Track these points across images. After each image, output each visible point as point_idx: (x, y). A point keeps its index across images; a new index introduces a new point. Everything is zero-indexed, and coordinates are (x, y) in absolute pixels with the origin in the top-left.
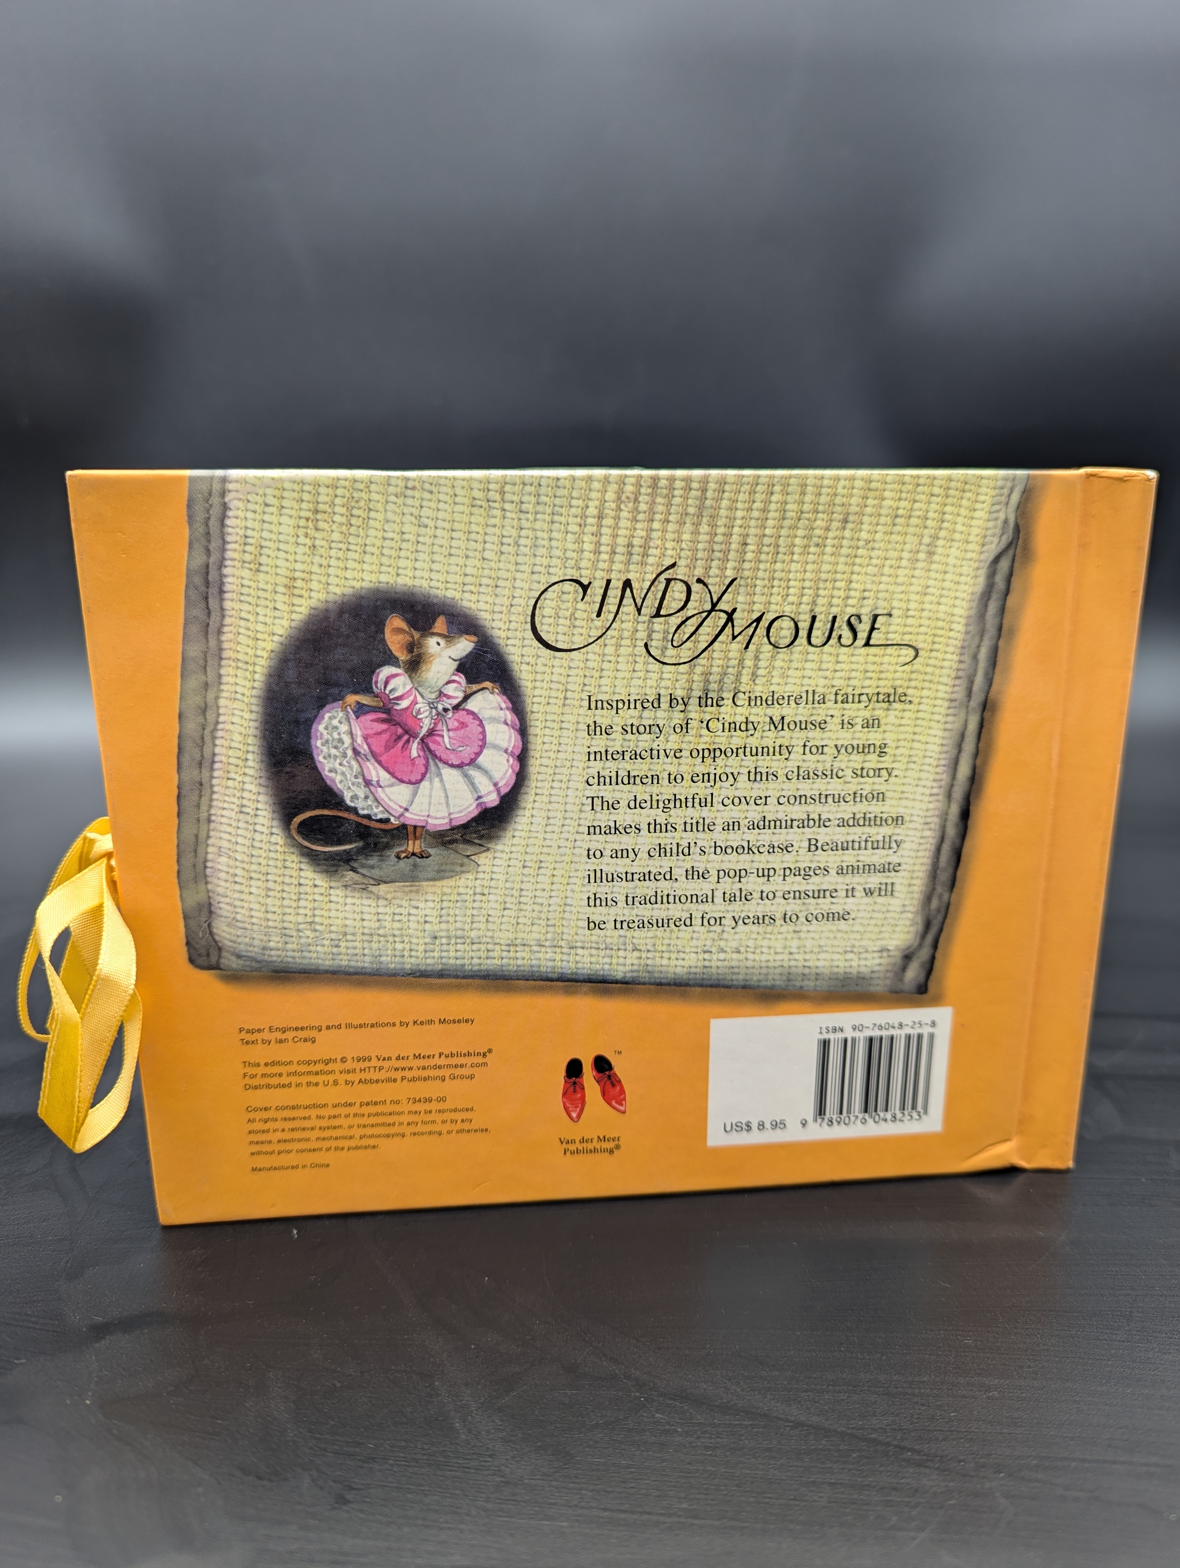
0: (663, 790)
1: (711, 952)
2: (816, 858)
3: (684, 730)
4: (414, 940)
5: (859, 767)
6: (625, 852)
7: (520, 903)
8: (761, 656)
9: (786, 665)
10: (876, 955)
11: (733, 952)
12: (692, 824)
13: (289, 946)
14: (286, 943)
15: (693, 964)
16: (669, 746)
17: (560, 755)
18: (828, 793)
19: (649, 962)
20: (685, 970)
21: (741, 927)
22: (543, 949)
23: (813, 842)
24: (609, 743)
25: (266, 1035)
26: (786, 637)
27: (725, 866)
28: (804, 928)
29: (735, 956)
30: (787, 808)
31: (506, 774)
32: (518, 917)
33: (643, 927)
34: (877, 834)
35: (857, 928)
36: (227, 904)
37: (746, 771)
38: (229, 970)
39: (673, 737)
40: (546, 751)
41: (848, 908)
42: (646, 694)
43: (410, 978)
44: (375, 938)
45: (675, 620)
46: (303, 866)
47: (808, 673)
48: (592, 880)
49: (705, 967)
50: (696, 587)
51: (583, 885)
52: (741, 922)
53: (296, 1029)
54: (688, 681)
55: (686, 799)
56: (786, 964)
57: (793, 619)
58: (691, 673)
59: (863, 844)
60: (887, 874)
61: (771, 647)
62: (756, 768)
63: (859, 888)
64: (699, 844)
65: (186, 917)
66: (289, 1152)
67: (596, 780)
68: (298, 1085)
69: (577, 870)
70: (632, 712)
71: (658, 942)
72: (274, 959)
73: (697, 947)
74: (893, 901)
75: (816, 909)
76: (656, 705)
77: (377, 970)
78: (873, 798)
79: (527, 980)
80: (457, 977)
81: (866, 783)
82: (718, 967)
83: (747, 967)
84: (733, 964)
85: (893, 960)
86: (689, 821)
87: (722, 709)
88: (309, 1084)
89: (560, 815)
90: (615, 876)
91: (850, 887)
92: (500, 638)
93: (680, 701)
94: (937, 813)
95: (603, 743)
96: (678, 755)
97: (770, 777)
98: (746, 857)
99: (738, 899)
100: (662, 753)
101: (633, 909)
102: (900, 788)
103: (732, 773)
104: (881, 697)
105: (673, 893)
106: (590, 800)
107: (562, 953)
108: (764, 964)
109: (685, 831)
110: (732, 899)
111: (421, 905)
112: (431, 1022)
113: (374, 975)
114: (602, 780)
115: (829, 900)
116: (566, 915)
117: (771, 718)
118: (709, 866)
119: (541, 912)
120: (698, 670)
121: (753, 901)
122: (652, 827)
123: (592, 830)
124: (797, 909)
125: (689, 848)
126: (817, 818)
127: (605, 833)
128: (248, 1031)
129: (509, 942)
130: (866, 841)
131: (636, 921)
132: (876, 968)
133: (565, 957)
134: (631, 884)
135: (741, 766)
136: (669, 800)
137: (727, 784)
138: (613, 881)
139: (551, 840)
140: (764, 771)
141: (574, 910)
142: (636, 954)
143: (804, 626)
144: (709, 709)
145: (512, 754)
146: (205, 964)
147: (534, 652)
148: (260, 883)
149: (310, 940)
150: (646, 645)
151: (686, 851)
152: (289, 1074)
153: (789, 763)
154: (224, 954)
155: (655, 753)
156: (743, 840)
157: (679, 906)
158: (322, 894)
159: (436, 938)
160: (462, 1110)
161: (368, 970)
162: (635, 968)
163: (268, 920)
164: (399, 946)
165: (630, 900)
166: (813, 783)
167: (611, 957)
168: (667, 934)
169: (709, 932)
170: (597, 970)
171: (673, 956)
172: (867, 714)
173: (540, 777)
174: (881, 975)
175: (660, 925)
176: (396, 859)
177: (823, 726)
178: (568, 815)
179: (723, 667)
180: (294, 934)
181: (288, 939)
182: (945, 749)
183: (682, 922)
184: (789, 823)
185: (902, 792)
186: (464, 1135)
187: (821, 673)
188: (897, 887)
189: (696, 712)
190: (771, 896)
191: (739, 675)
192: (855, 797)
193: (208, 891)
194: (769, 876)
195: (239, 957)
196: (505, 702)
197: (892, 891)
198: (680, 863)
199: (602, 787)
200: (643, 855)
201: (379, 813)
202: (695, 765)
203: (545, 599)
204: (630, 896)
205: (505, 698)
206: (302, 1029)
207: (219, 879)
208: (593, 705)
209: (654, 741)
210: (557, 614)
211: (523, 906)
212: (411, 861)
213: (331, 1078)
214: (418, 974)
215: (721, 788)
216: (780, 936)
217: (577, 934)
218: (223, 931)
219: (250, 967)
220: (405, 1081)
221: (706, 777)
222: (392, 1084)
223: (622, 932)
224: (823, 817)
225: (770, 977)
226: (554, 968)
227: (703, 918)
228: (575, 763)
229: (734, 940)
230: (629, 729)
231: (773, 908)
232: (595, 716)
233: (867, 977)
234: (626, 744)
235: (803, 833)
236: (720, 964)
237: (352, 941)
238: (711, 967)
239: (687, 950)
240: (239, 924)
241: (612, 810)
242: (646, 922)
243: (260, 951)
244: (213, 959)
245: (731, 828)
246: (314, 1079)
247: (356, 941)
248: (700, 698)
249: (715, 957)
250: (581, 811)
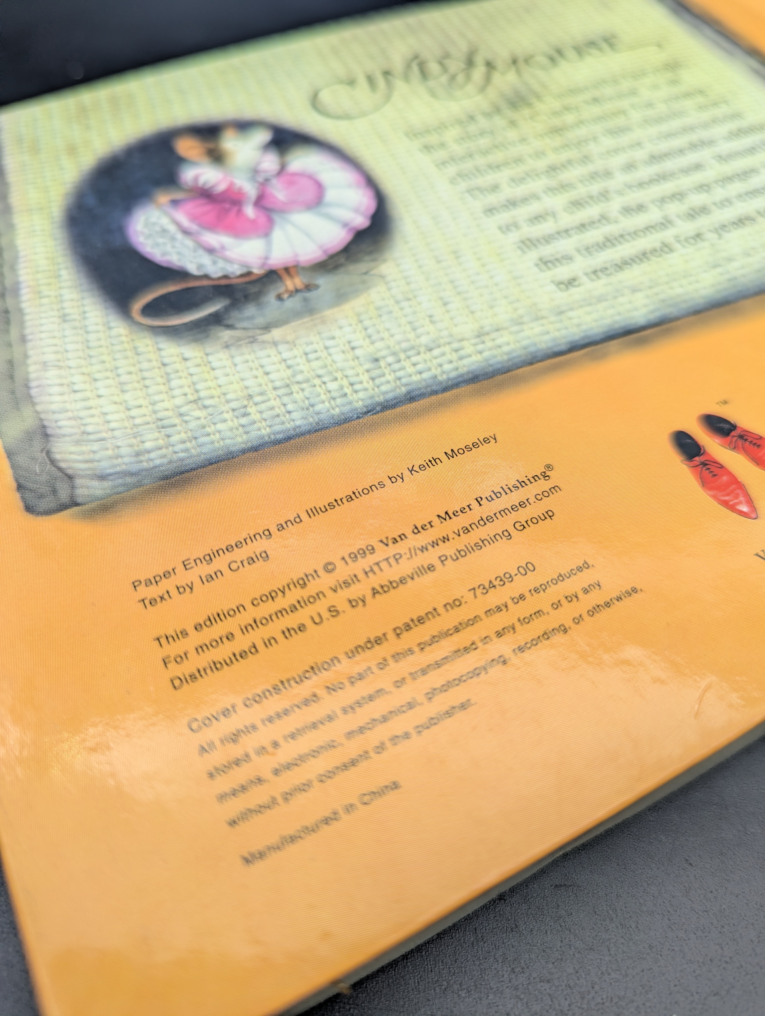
0: (533, 167)
1: (720, 265)
4: (350, 372)
6: (540, 219)
12: (587, 180)
13: (175, 439)
14: (168, 436)
22: (525, 326)
25: (183, 577)
33: (622, 269)
36: (70, 419)
38: (91, 501)
40: (392, 176)
43: (369, 418)
44: (295, 388)
46: (161, 346)
48: (526, 249)
49: (729, 280)
52: (721, 232)
53: (229, 549)
57: (543, 56)
65: (10, 454)
66: (305, 787)
68: (269, 642)
69: (501, 247)
72: (158, 462)
73: (700, 266)
77: (317, 424)
80: (435, 393)
82: (743, 276)
88: (287, 633)
90: (548, 239)
95: (444, 156)
101: (594, 258)
105: (624, 233)
107: (552, 323)
111: (337, 333)
112: (434, 461)
113: (316, 431)
119: (491, 293)
120: (492, 96)
121: (713, 213)
122: (549, 193)
123: (488, 213)
125: (603, 196)
128: (148, 583)
129: (476, 333)
131: (609, 267)
133: (559, 325)
134: (572, 240)
141: (529, 280)
142: (639, 295)
143: (555, 56)
146: (53, 505)
148: (110, 382)
149: (203, 421)
152: (245, 630)
154: (78, 482)
158: (199, 365)
159: (377, 360)
160: (571, 573)
161: (303, 429)
163: (133, 418)
164: (332, 386)
165: (584, 251)
167: (613, 307)
169: (698, 250)
175: (638, 261)
176: (279, 303)
179: (511, 89)
180: (176, 421)
181: (169, 431)
183: (660, 252)
186: (605, 614)
193: (37, 412)
195: (102, 477)
200: (561, 215)
201: (235, 270)
206: (238, 545)
207: (50, 395)
212: (298, 297)
213: (321, 606)
214: (378, 408)
217: (553, 300)
218: (71, 453)
219: (124, 485)
220: (449, 562)
222: (431, 576)
226: (554, 340)
227: (678, 241)
231: (741, 211)
236: (741, 272)
237: (263, 402)
239: (693, 272)
240: (92, 437)
242: (620, 264)
243: (133, 459)
244: (64, 495)
246: (291, 621)
247: (269, 400)
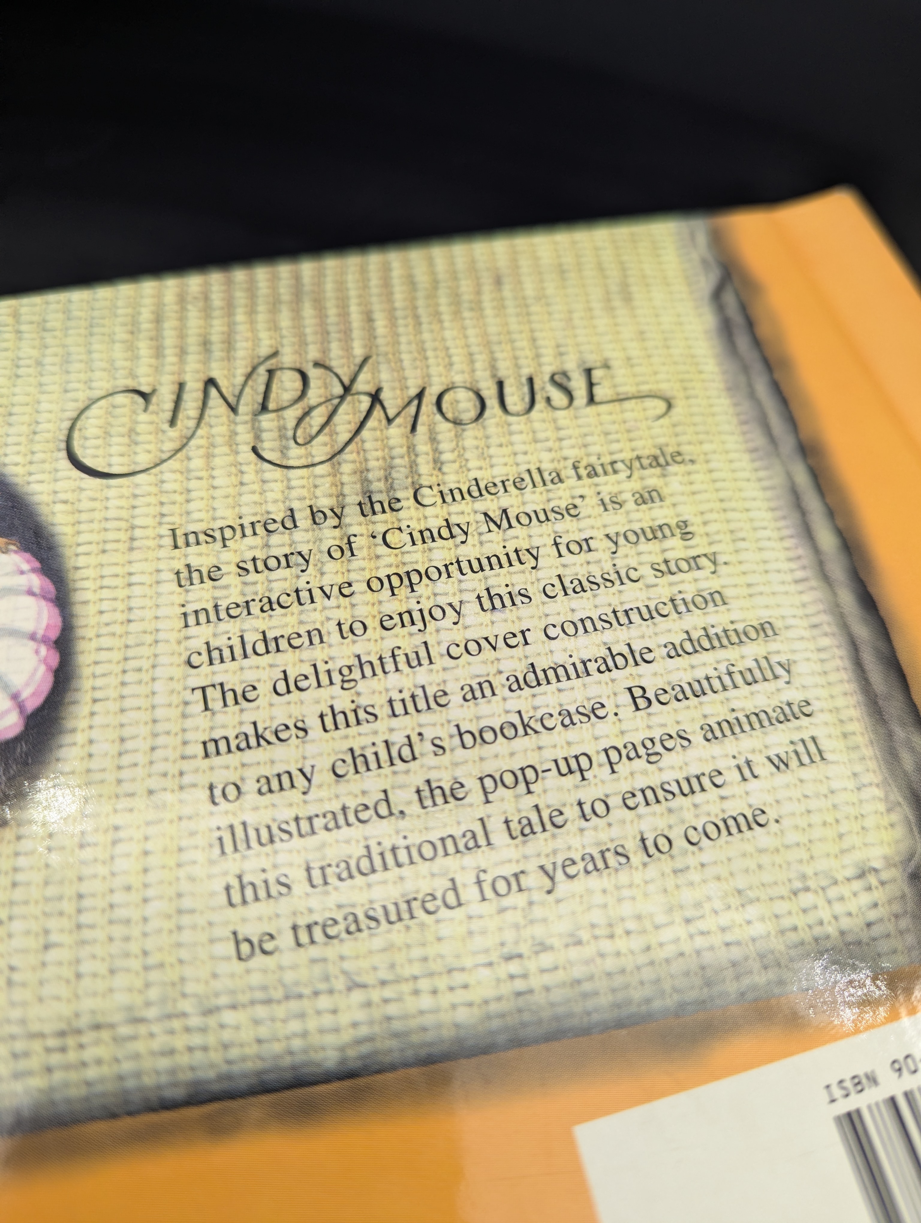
0: (334, 652)
1: (520, 956)
2: (655, 720)
3: (348, 553)
5: (660, 559)
6: (285, 779)
7: (79, 927)
8: (440, 437)
9: (482, 443)
10: (857, 885)
11: (567, 946)
12: (403, 701)
15: (490, 992)
16: (326, 581)
17: (133, 627)
18: (627, 607)
19: (392, 1009)
20: (475, 1010)
21: (563, 886)
22: (142, 1029)
23: (638, 692)
24: (218, 593)
26: (468, 411)
27: (490, 767)
28: (692, 861)
29: (574, 953)
30: (563, 642)
31: (33, 674)
32: (78, 961)
33: (359, 930)
34: (743, 657)
35: (792, 837)
37: (473, 597)
39: (331, 566)
40: (107, 624)
41: (756, 801)
42: (268, 513)
45: (292, 415)
47: (519, 448)
48: (229, 847)
49: (519, 994)
50: (313, 373)
51: (212, 862)
52: (559, 875)
54: (334, 484)
55: (381, 658)
56: (687, 947)
57: (470, 389)
58: (335, 473)
59: (727, 680)
60: (795, 723)
61: (450, 425)
62: (488, 590)
63: (759, 760)
64: (429, 734)
67: (205, 657)
69: (192, 834)
70: (250, 541)
71: (400, 958)
73: (487, 951)
74: (831, 770)
75: (697, 816)
76: (289, 524)
78: (706, 602)
79: (114, 1116)
81: (682, 582)
82: (547, 989)
83: (609, 975)
84: (578, 972)
85: (893, 890)
86: (396, 696)
87: (402, 514)
89: (144, 730)
90: (275, 830)
91: (741, 761)
92: (16, 475)
93: (329, 513)
94: (821, 607)
95: (207, 595)
96: (346, 591)
97: (518, 599)
98: (522, 743)
99: (538, 828)
100: (317, 593)
101: (327, 893)
102: (742, 580)
103: (450, 605)
104: (645, 462)
105: (402, 843)
106: (199, 694)
107: (188, 1030)
108: (642, 959)
109: (395, 715)
110: (527, 830)
114: (215, 654)
115: (713, 793)
116: (186, 936)
117: (486, 514)
118: (460, 773)
119: (127, 939)
120: (346, 468)
121: (568, 825)
122: (329, 720)
123: (211, 747)
124: (661, 824)
125: (410, 745)
126: (626, 651)
127: (239, 748)
129: (63, 1026)
130: (730, 674)
131: (339, 918)
132: (872, 915)
133: (197, 1040)
134: (311, 841)
135: (461, 591)
136: (349, 668)
137: (447, 623)
138: (272, 841)
139: (133, 780)
140: (503, 591)
141: (201, 920)
142: (357, 996)
143: (490, 392)
144: (380, 517)
145: (44, 640)
147: (72, 484)
150: (254, 450)
151: (406, 752)
153: (540, 574)
155: (304, 595)
156: (507, 712)
157: (423, 867)
162: (364, 1031)
165: (316, 874)
166: (595, 596)
167: (302, 1016)
168: (415, 934)
169: (502, 911)
170: (277, 1057)
171: (442, 983)
172: (635, 485)
173: (99, 670)
174: (890, 927)
175: (393, 918)
177: (572, 512)
178: (160, 727)
179: (384, 458)
182: (779, 513)
183: (439, 902)
184: (580, 667)
185: (749, 585)
187: (539, 445)
188: (824, 744)
189: (360, 524)
190: (600, 808)
191: (413, 466)
192: (675, 607)
194: (581, 771)
196: (28, 562)
197: (820, 752)
198: (401, 779)
199: (218, 667)
200: (322, 777)
202: (380, 602)
203: (87, 418)
204: (315, 865)
205: (28, 555)
208: (181, 541)
209: (298, 577)
210: (106, 433)
211: (87, 934)
215: (438, 631)
216: (651, 888)
217: (215, 976)
221: (406, 617)
223: (314, 952)
224: (636, 647)
225: (667, 986)
226: (173, 1071)
227: (479, 882)
228: (161, 636)
229: (560, 917)
230: (250, 566)
231: (615, 832)
232: (186, 556)
233: (865, 936)
234: (249, 589)
235: (613, 681)
236: (547, 979)
238: (531, 991)
239: (468, 962)
241: (244, 704)
242: (361, 917)
245: (478, 694)
248: (360, 504)
249: (532, 965)
250: (184, 716)
